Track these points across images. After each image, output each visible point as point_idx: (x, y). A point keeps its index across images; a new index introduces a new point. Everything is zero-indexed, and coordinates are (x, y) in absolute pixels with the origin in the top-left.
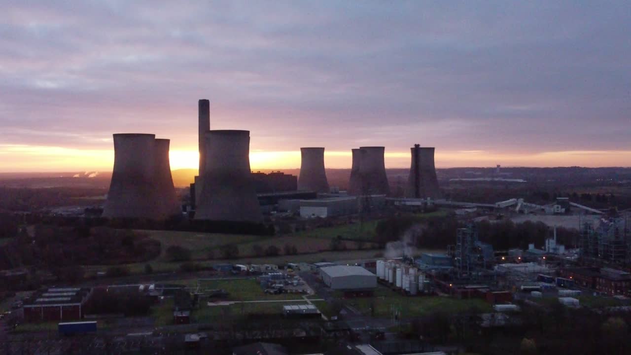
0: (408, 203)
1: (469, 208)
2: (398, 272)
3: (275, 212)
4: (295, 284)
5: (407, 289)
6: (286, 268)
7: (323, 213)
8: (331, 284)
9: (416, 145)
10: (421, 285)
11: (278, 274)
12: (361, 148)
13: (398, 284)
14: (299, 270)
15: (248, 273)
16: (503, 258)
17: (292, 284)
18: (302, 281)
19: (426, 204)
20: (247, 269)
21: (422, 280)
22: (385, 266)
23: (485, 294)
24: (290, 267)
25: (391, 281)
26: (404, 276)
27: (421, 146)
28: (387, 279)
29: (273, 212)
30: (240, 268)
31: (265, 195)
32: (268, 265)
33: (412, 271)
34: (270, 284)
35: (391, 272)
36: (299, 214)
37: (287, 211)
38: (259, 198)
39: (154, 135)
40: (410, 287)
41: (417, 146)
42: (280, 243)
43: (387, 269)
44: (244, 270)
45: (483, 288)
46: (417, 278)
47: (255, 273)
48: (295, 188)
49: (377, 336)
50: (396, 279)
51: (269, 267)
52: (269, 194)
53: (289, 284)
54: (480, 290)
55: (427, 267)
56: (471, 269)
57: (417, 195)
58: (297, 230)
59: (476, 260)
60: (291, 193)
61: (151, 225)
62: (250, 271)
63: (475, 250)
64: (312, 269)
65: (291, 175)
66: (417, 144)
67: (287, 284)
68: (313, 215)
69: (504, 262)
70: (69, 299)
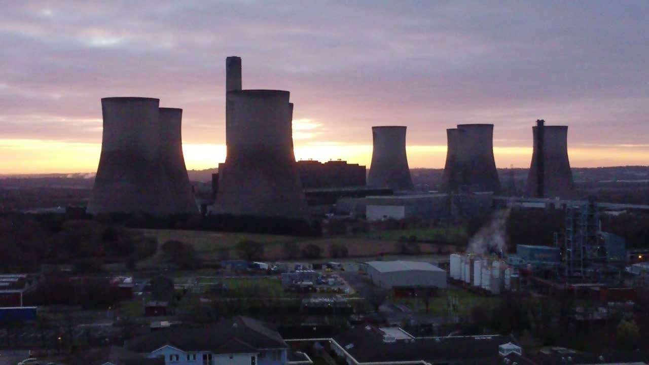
0: (526, 205)
1: (615, 210)
2: (477, 265)
3: (332, 215)
4: (331, 284)
5: (487, 288)
6: (324, 267)
7: (399, 213)
8: (380, 281)
9: (538, 121)
10: (507, 282)
11: (309, 271)
12: (458, 126)
13: (476, 283)
14: (343, 270)
15: (269, 272)
16: (640, 257)
17: (327, 283)
18: (340, 279)
19: (552, 205)
20: (269, 267)
21: (509, 274)
22: (462, 261)
23: (598, 292)
24: (329, 266)
25: (468, 280)
26: (484, 270)
27: (546, 124)
28: (463, 280)
29: (328, 215)
30: (259, 265)
31: (317, 190)
32: (299, 264)
33: (496, 264)
34: (294, 282)
35: (468, 267)
36: (364, 217)
37: (348, 214)
38: (308, 194)
39: (157, 101)
40: (491, 285)
41: (540, 123)
42: (324, 244)
43: (463, 264)
44: (264, 269)
45: (596, 287)
46: (503, 272)
47: (277, 272)
48: (363, 182)
49: (422, 330)
50: (473, 277)
51: (300, 266)
52: (325, 190)
53: (323, 282)
54: (593, 288)
55: (521, 261)
56: (585, 266)
57: (540, 194)
58: (355, 231)
59: (595, 254)
60: (355, 189)
61: (151, 222)
62: (272, 269)
63: (593, 239)
64: (360, 269)
65: (358, 165)
66: (540, 120)
67: (319, 283)
68: (385, 217)
69: (640, 261)
70: (7, 284)
